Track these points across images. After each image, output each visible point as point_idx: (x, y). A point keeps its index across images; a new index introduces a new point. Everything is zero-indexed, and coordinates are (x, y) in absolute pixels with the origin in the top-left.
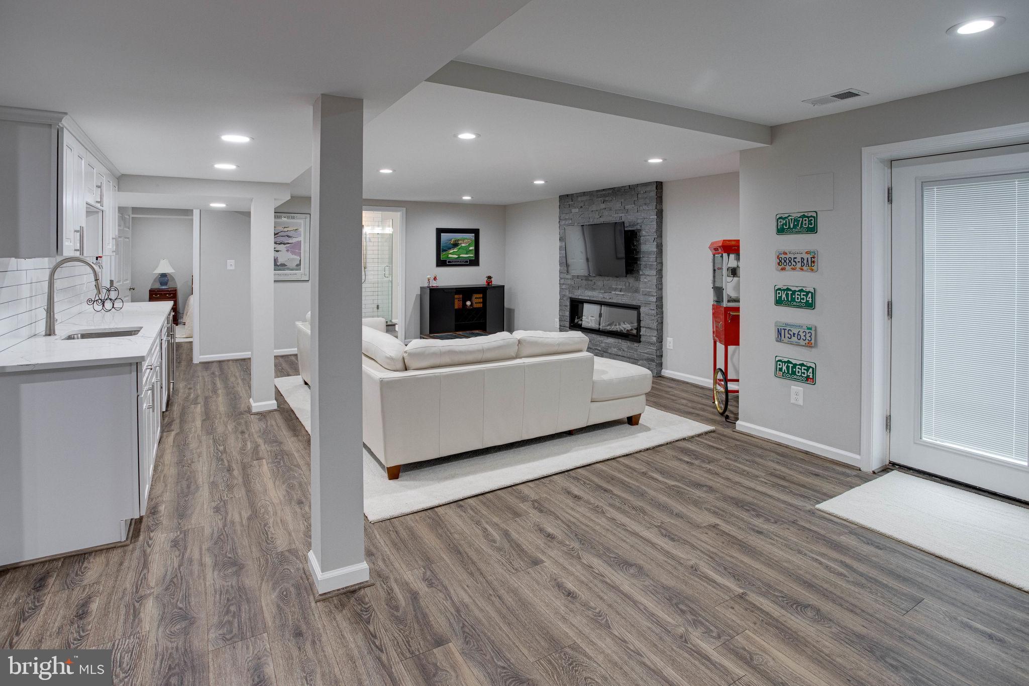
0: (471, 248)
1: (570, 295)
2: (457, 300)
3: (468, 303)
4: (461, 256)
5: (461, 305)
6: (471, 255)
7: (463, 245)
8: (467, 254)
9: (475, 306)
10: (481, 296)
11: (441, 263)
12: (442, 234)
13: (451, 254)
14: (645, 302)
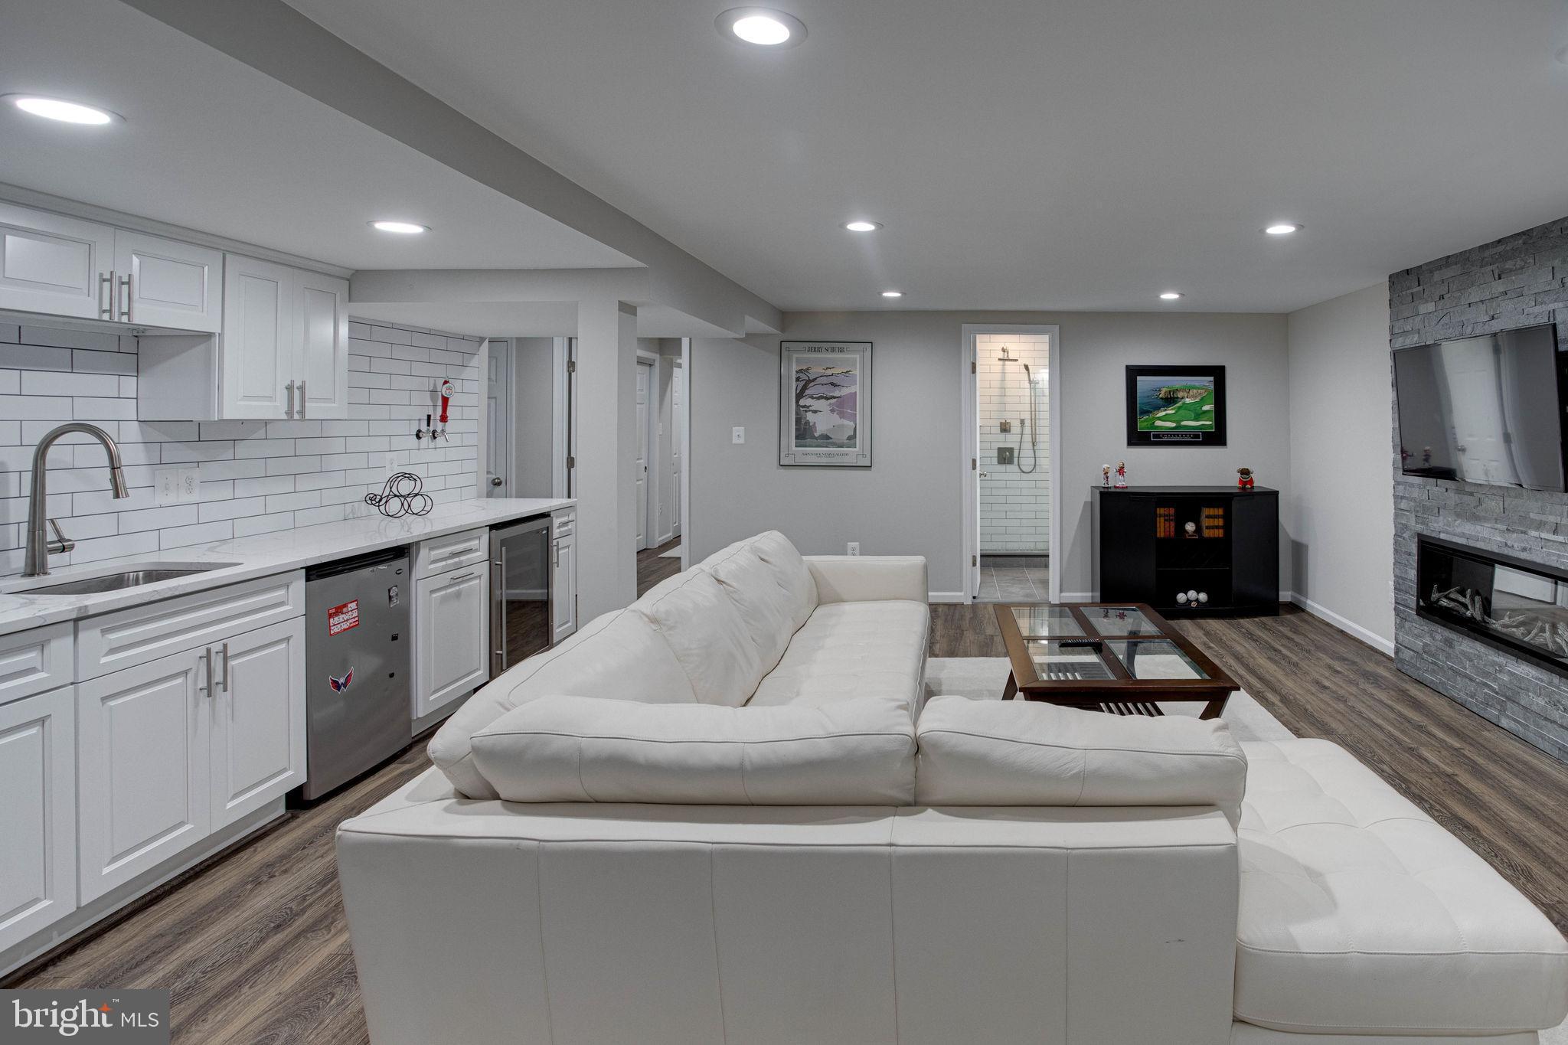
0: (1206, 408)
1: (1420, 528)
2: (1162, 519)
3: (1190, 527)
4: (1184, 423)
5: (1172, 529)
6: (1208, 423)
7: (1188, 401)
8: (1196, 419)
9: (1206, 533)
10: (1220, 512)
11: (1137, 437)
12: (1139, 378)
13: (1159, 419)
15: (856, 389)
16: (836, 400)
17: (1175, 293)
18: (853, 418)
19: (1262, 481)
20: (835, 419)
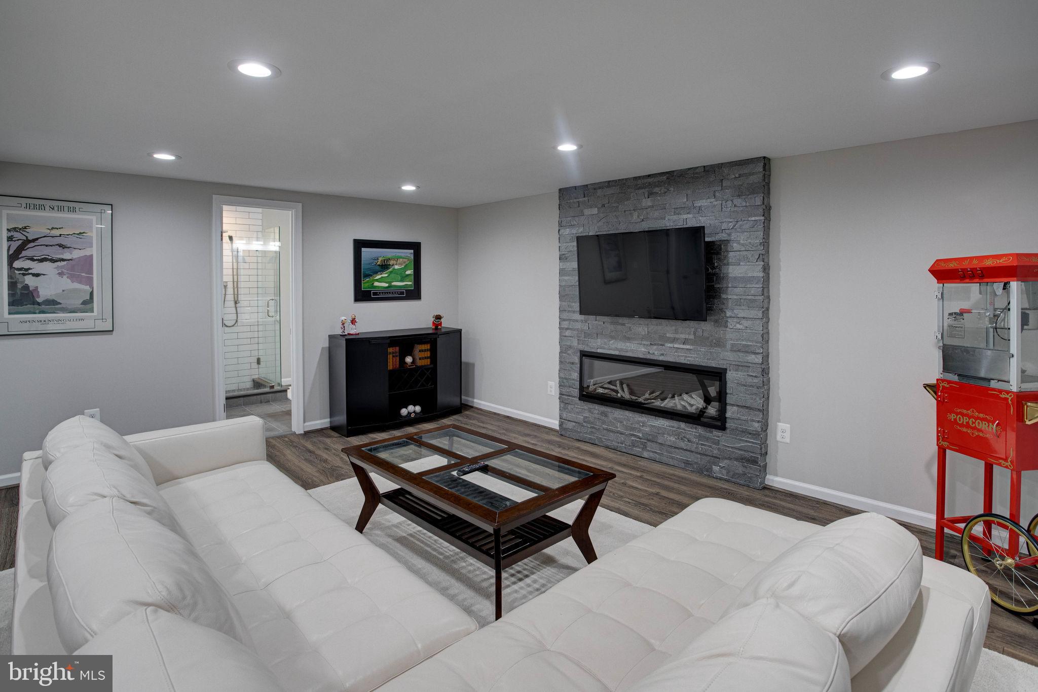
0: (408, 272)
2: (391, 356)
3: (409, 360)
4: (394, 284)
5: (398, 363)
6: (409, 283)
7: (396, 267)
8: (402, 281)
9: (420, 363)
10: (428, 347)
11: (362, 295)
12: (363, 249)
13: (377, 280)
14: (737, 363)
15: (94, 251)
16: (65, 262)
17: (413, 186)
18: (89, 282)
19: (447, 323)
20: (66, 283)
